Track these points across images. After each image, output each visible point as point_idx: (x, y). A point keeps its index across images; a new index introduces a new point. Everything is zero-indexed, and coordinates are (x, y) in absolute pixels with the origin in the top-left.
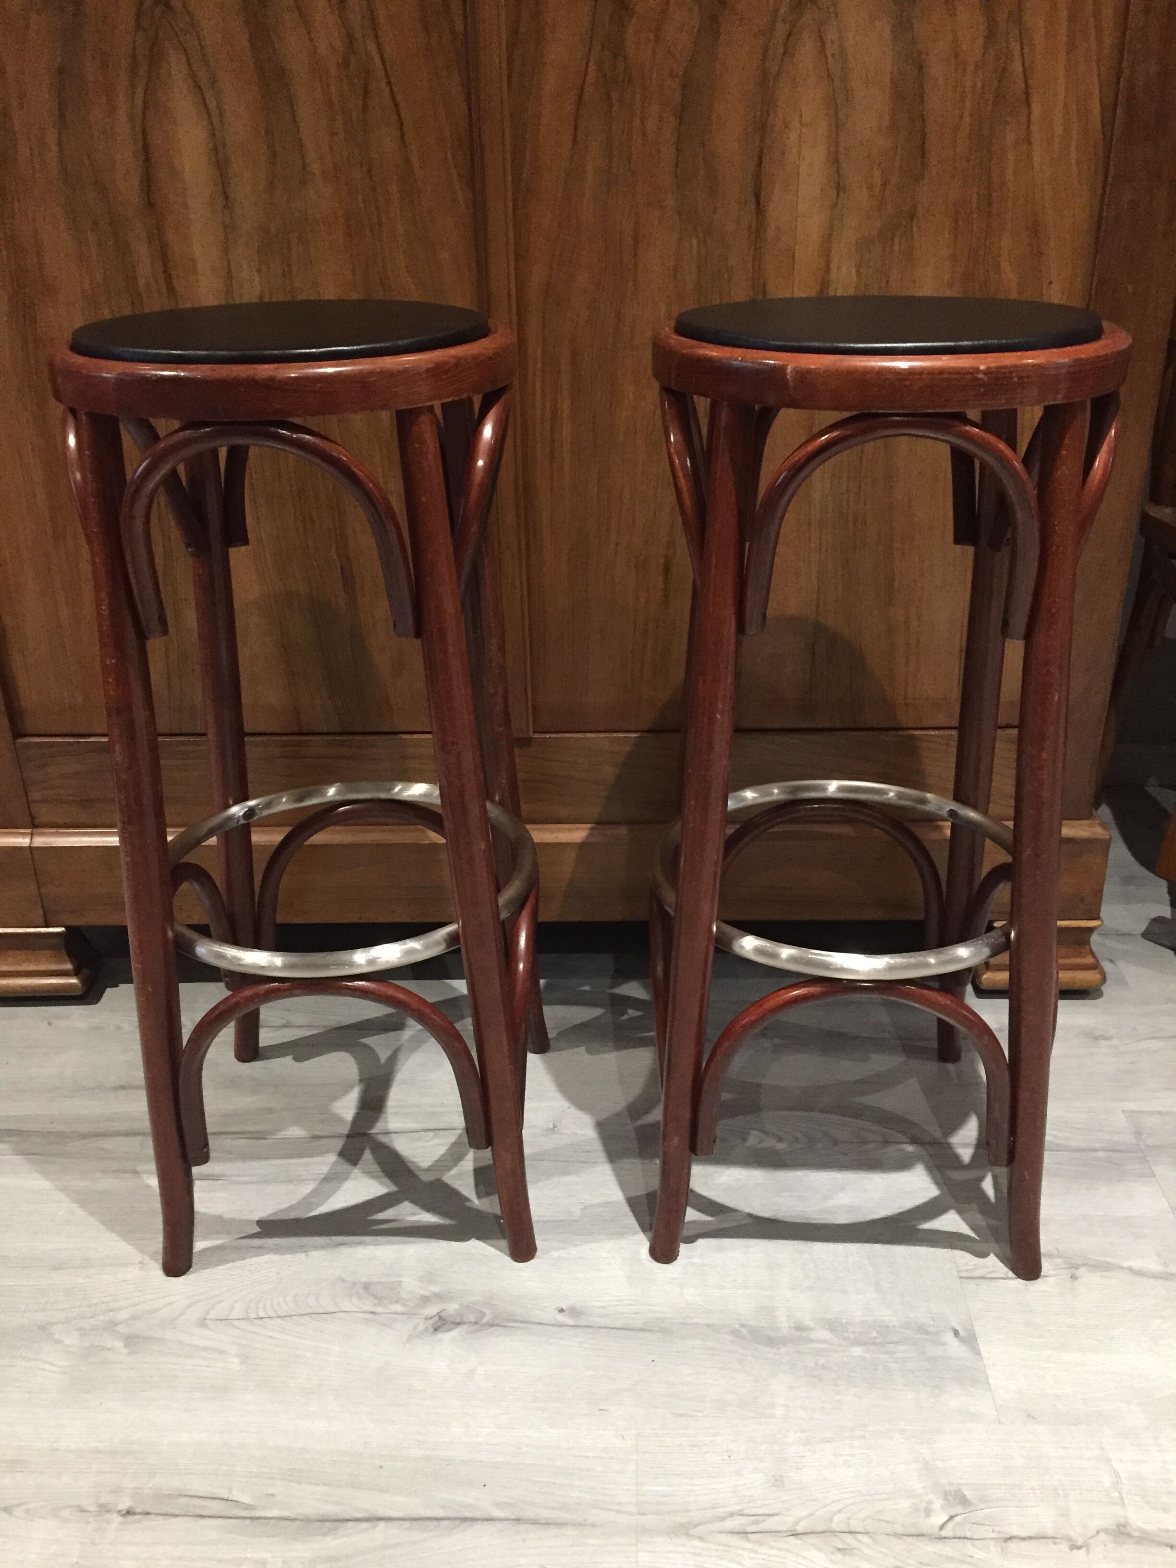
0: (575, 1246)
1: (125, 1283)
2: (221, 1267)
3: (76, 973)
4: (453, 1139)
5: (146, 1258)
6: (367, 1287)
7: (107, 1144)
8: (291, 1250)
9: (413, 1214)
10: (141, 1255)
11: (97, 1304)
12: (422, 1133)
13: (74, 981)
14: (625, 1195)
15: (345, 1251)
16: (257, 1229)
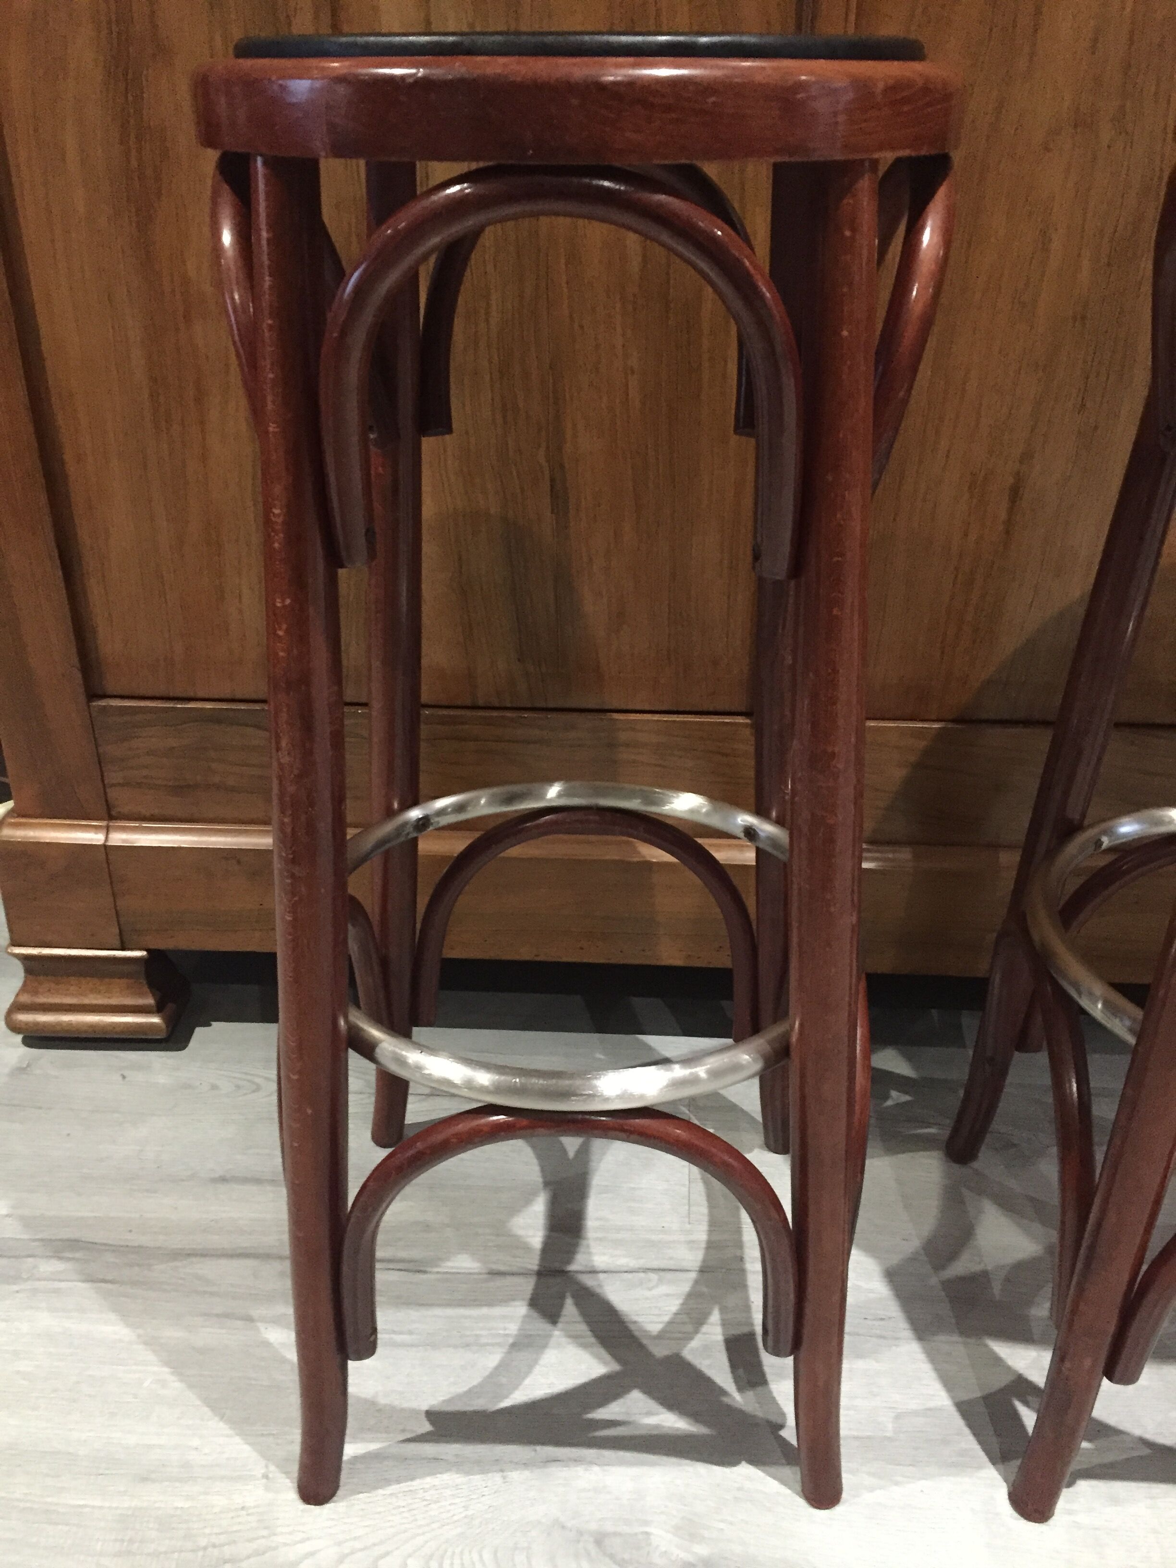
0: (897, 1483)
1: (244, 1512)
2: (380, 1492)
3: (159, 1009)
4: (686, 1288)
5: (272, 1468)
6: (600, 1539)
7: (207, 1268)
8: (481, 1466)
9: (649, 1414)
10: (263, 1462)
11: (205, 1548)
12: (642, 1275)
13: (155, 1020)
14: (953, 1398)
15: (560, 1473)
16: (427, 1427)
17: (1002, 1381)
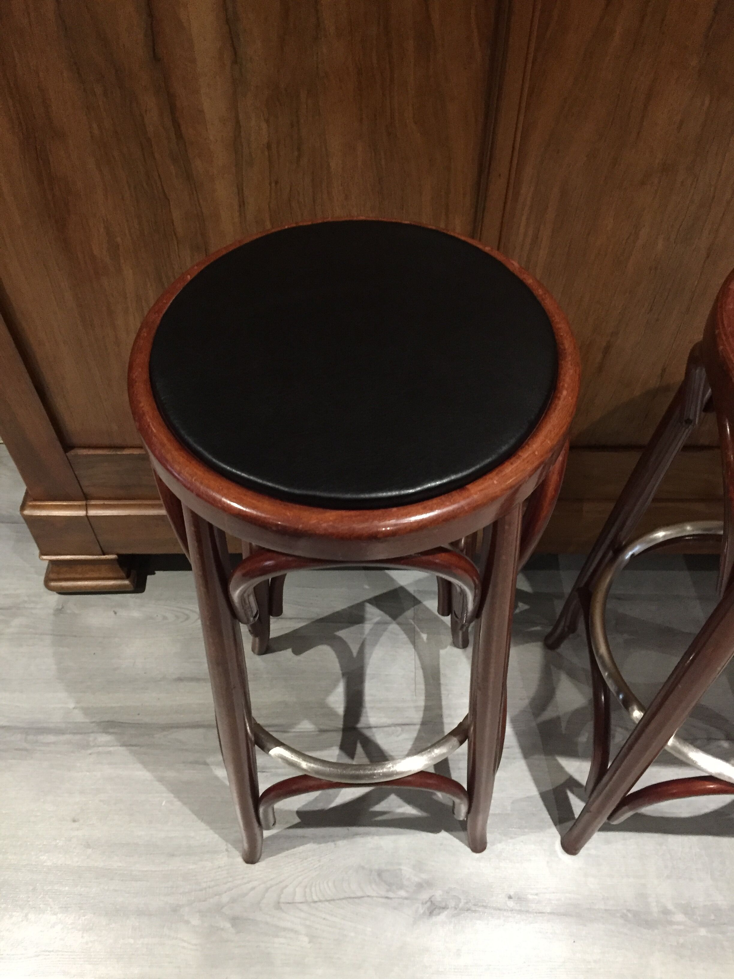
0: (511, 838)
1: (220, 870)
2: (280, 855)
3: (128, 577)
4: (415, 734)
5: (230, 846)
6: (380, 873)
8: (324, 839)
9: (400, 807)
10: (225, 843)
11: (205, 889)
12: (393, 728)
13: (127, 582)
14: (539, 790)
15: (360, 841)
16: (297, 820)
17: (562, 780)
